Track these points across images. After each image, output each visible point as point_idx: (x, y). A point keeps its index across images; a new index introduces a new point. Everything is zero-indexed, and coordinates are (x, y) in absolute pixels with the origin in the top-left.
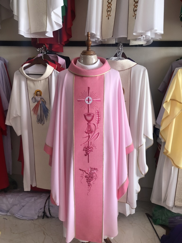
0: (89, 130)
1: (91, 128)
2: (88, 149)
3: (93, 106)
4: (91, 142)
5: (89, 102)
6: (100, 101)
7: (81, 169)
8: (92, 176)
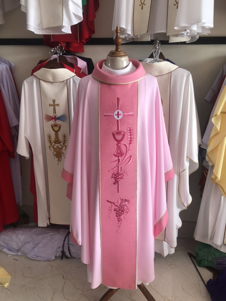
0: (119, 152)
1: (121, 150)
2: (118, 176)
3: (123, 123)
4: (121, 168)
5: (118, 117)
6: (132, 115)
7: (109, 200)
8: (123, 208)
